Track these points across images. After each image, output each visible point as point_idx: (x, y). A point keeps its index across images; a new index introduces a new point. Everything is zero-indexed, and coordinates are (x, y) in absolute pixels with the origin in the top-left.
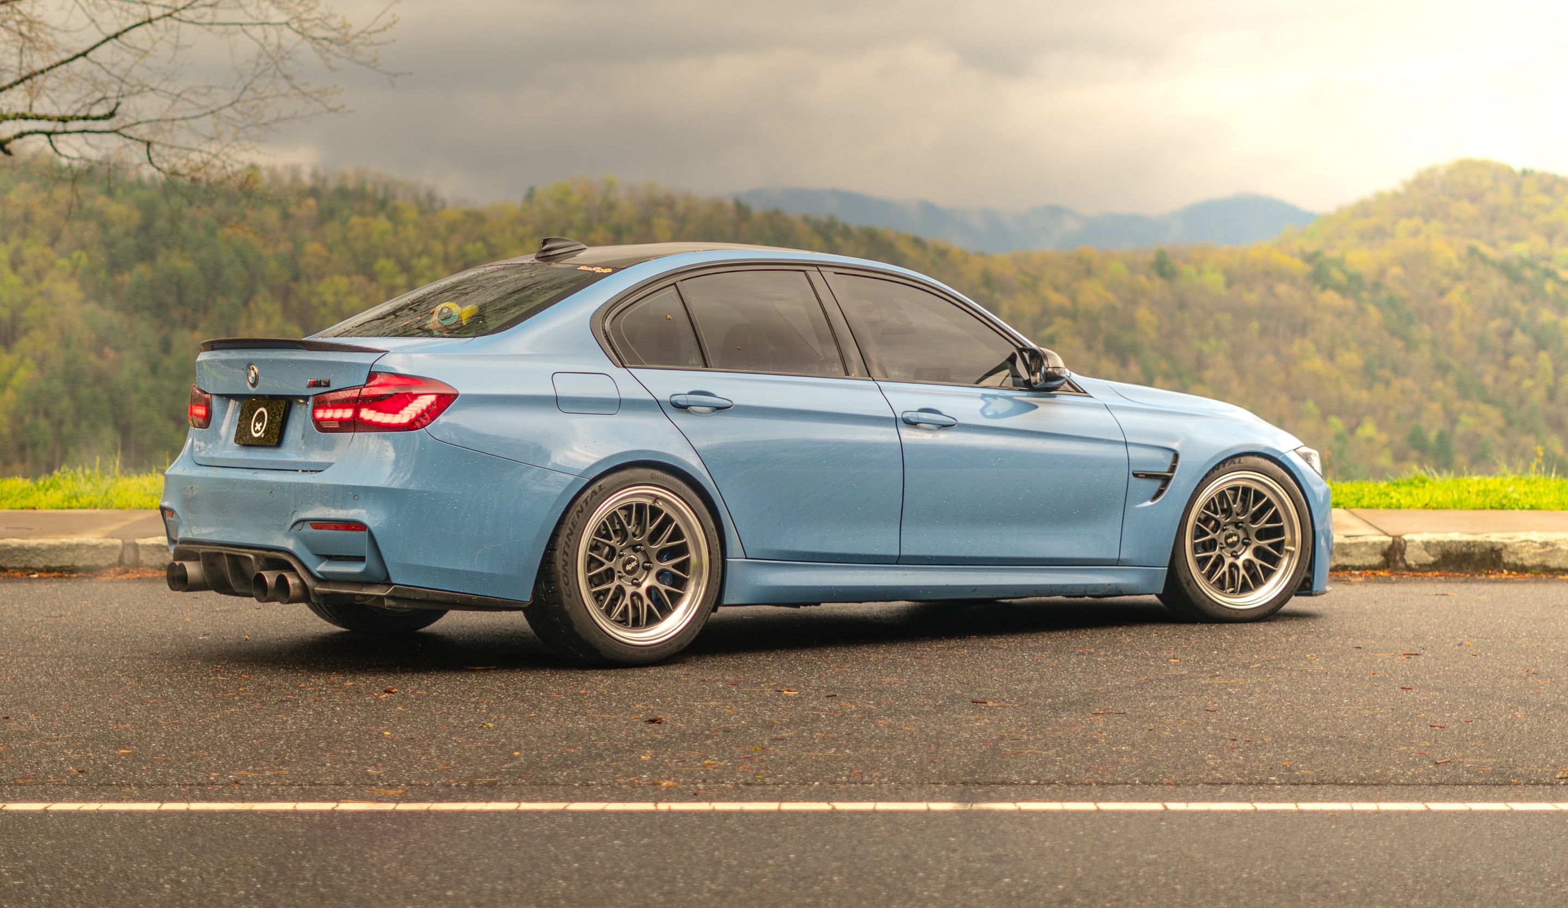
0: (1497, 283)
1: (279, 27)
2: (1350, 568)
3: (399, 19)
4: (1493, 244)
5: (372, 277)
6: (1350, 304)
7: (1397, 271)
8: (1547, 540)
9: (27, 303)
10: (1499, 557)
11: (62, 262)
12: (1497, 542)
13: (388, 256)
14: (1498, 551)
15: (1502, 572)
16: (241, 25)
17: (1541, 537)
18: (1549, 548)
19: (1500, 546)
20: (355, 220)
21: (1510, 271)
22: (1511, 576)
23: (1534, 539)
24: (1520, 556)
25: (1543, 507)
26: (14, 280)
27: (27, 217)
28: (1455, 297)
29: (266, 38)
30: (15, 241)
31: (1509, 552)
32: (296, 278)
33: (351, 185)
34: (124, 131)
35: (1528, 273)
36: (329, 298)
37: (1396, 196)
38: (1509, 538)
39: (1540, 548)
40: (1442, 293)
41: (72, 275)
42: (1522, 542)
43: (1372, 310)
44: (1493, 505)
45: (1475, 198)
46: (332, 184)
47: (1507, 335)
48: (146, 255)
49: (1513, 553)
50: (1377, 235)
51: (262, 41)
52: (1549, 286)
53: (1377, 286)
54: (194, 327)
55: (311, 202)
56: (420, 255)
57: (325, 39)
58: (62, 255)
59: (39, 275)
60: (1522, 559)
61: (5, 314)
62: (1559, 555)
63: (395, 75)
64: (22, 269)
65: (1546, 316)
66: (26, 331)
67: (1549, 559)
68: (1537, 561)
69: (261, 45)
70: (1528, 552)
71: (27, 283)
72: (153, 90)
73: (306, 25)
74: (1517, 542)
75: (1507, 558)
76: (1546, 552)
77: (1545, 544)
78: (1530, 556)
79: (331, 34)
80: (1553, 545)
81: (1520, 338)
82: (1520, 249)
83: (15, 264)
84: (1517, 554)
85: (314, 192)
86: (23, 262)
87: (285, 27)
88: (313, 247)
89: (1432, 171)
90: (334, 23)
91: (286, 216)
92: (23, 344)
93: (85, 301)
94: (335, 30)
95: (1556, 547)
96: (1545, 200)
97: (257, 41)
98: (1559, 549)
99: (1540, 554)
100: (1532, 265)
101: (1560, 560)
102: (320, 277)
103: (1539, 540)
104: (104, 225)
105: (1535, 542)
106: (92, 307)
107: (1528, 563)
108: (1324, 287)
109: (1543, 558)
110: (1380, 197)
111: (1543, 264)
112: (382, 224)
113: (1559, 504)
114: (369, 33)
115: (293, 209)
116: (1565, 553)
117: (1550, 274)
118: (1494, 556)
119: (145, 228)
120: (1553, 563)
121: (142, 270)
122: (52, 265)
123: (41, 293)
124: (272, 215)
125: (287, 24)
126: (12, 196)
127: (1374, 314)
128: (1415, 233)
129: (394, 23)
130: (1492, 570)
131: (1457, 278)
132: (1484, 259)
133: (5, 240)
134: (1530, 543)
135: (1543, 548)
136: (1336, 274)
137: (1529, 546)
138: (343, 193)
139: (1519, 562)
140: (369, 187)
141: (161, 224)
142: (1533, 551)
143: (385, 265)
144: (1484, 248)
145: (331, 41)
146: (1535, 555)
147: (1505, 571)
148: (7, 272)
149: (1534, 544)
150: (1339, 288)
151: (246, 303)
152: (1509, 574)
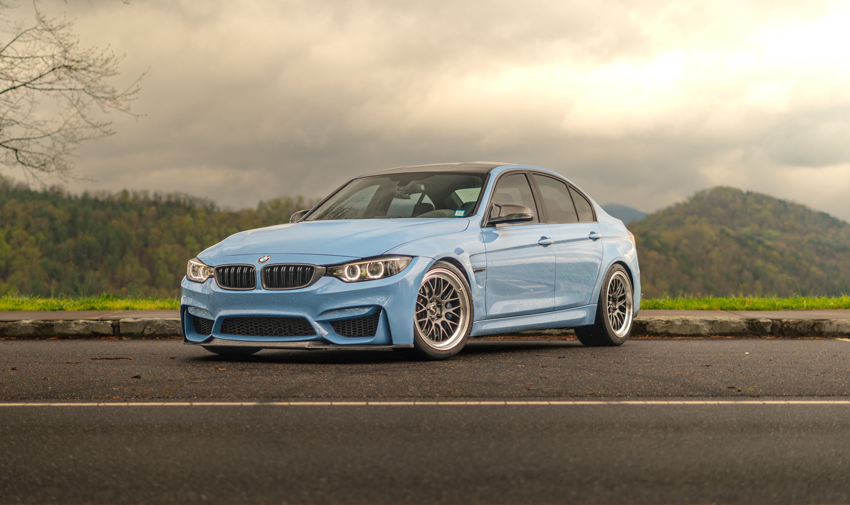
0: (735, 247)
1: (79, 91)
2: (568, 334)
3: (141, 88)
4: (733, 228)
5: (183, 245)
6: (663, 257)
7: (685, 241)
8: (669, 320)
9: (13, 258)
10: (645, 328)
11: (32, 238)
12: (643, 321)
13: (191, 235)
14: (644, 325)
15: (646, 336)
16: (60, 90)
17: (665, 318)
18: (669, 324)
19: (645, 323)
20: (175, 217)
21: (741, 241)
22: (650, 338)
23: (662, 319)
24: (655, 328)
25: (676, 308)
26: (8, 247)
27: (14, 216)
28: (715, 254)
29: (73, 96)
30: (8, 228)
31: (650, 326)
32: (146, 245)
33: (173, 200)
34: (4, 144)
35: (750, 242)
36: (162, 255)
37: (685, 205)
38: (650, 319)
39: (665, 324)
40: (708, 252)
41: (36, 244)
42: (656, 321)
43: (674, 261)
44: (650, 307)
45: (724, 205)
46: (164, 199)
47: (740, 272)
48: (73, 234)
49: (651, 326)
50: (676, 224)
51: (71, 98)
52: (760, 249)
53: (676, 248)
54: (96, 270)
55: (153, 208)
56: (207, 234)
57: (103, 97)
58: (31, 234)
59: (20, 244)
60: (656, 329)
61: (3, 263)
62: (675, 327)
63: (138, 116)
64: (12, 241)
65: (760, 263)
66: (13, 272)
67: (669, 329)
68: (664, 330)
69: (70, 100)
70: (659, 326)
71: (14, 248)
72: (18, 123)
73: (93, 90)
74: (653, 321)
75: (649, 329)
76: (669, 326)
77: (667, 322)
78: (660, 328)
79: (106, 95)
80: (672, 322)
81: (747, 274)
82: (746, 230)
83: (8, 238)
84: (654, 327)
85: (155, 203)
86: (11, 238)
87: (82, 91)
88: (155, 231)
89: (703, 192)
90: (108, 90)
91: (141, 215)
92: (12, 278)
93: (42, 257)
94: (108, 93)
95: (673, 323)
96: (758, 207)
97: (68, 98)
98: (675, 324)
99: (665, 327)
100: (752, 239)
101: (675, 330)
102: (158, 245)
103: (665, 320)
104: (52, 219)
105: (663, 321)
106: (46, 259)
107: (659, 331)
108: (650, 249)
109: (667, 329)
110: (678, 205)
111: (757, 238)
112: (188, 219)
113: (684, 307)
114: (126, 95)
115: (144, 212)
116: (678, 326)
117: (760, 243)
118: (642, 328)
119: (72, 222)
120: (672, 331)
121: (70, 242)
122: (26, 239)
123: (21, 253)
124: (134, 215)
125: (83, 90)
126: (7, 206)
127: (674, 262)
128: (695, 223)
129: (138, 90)
130: (641, 335)
131: (715, 244)
132: (728, 235)
133: (3, 227)
134: (660, 321)
135: (667, 324)
136: (656, 243)
137: (659, 323)
138: (169, 204)
139: (655, 331)
140: (182, 201)
141: (80, 219)
142: (661, 325)
143: (190, 239)
144: (728, 230)
145: (106, 99)
146: (663, 327)
147: (647, 336)
148: (4, 243)
149: (662, 322)
150: (657, 250)
151: (121, 258)
152: (649, 337)
